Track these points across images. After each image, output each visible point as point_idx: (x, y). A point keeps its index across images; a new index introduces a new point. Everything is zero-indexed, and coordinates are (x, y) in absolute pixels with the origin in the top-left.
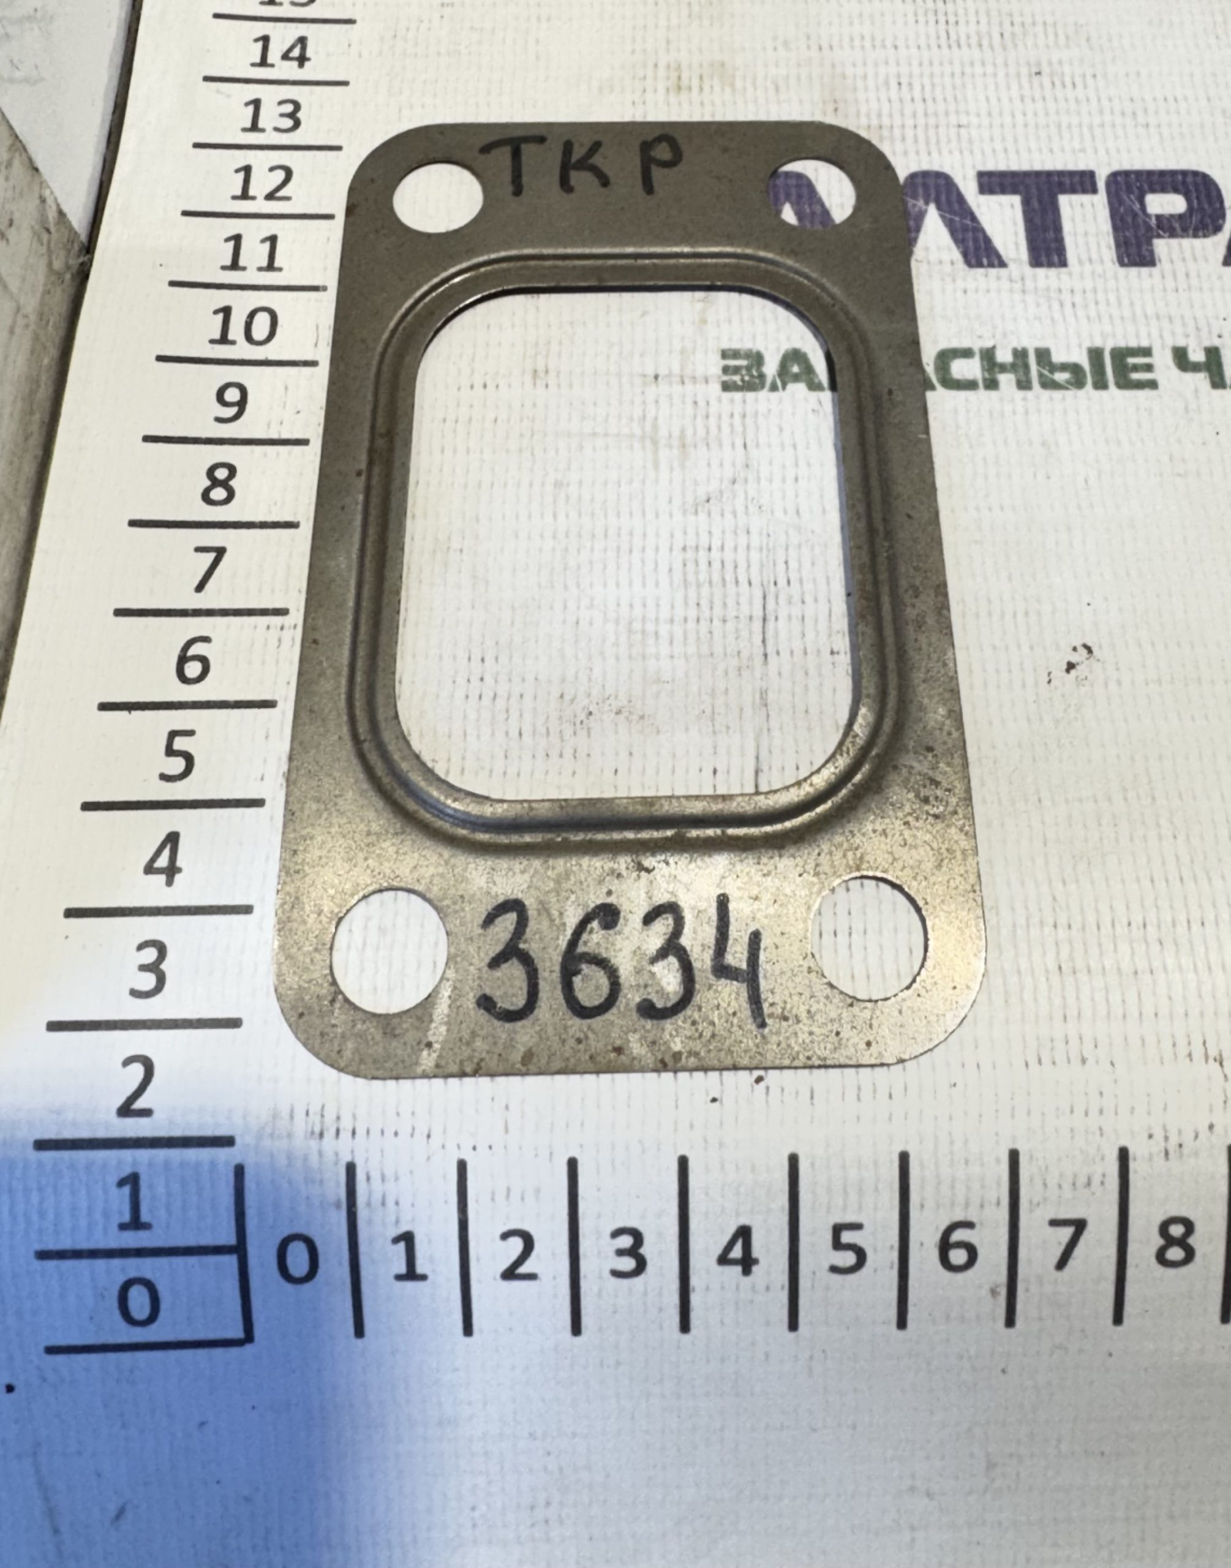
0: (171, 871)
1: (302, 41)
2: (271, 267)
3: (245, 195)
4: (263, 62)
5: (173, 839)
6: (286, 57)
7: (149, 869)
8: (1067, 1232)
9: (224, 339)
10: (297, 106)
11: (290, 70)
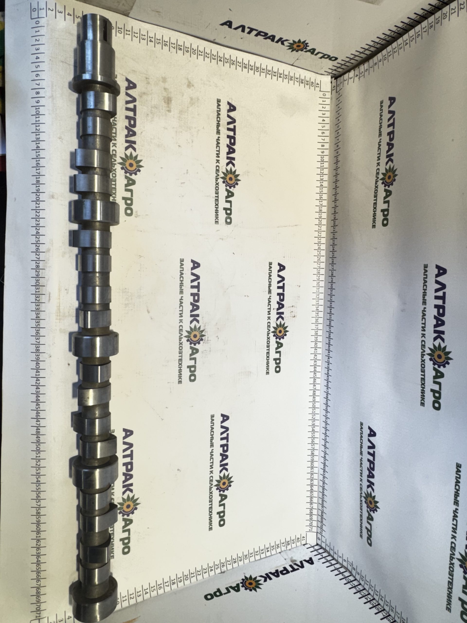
0: (68, 15)
1: (152, 42)
2: (126, 34)
3: (134, 33)
4: (150, 37)
5: (71, 15)
6: (150, 40)
7: (68, 13)
8: (38, 84)
9: (119, 28)
10: (145, 40)
11: (149, 40)
